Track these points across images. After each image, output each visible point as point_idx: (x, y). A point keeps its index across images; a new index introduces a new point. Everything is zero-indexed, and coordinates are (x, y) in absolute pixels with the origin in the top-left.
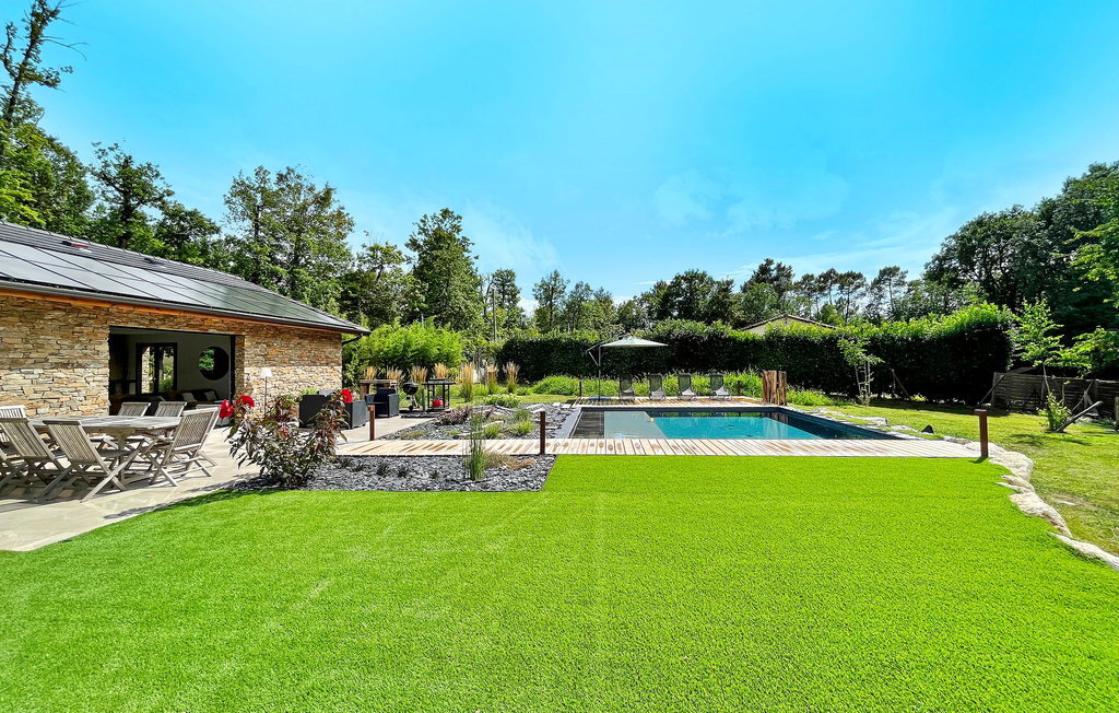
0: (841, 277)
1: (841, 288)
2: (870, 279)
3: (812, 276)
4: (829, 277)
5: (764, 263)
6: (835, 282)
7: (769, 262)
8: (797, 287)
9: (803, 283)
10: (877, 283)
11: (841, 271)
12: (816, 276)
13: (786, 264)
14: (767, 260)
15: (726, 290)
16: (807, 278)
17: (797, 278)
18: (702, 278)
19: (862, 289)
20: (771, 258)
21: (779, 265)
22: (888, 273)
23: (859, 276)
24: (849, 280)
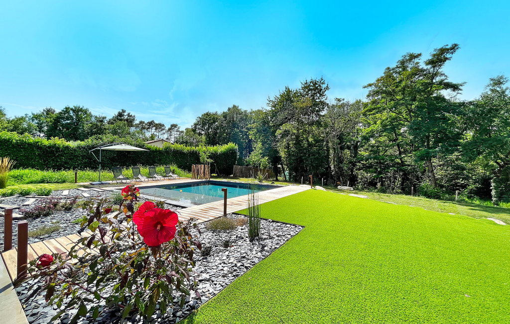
0: (157, 124)
1: (156, 129)
2: (167, 127)
3: (144, 122)
4: (151, 124)
5: (121, 111)
6: (154, 126)
7: (124, 111)
8: (137, 126)
9: (139, 124)
10: (170, 129)
11: (156, 122)
12: (146, 122)
13: (132, 114)
14: (123, 110)
15: (102, 121)
16: (141, 122)
17: (137, 122)
18: (85, 112)
19: (164, 131)
20: (125, 109)
21: (129, 114)
22: (174, 126)
23: (163, 125)
24: (159, 127)
